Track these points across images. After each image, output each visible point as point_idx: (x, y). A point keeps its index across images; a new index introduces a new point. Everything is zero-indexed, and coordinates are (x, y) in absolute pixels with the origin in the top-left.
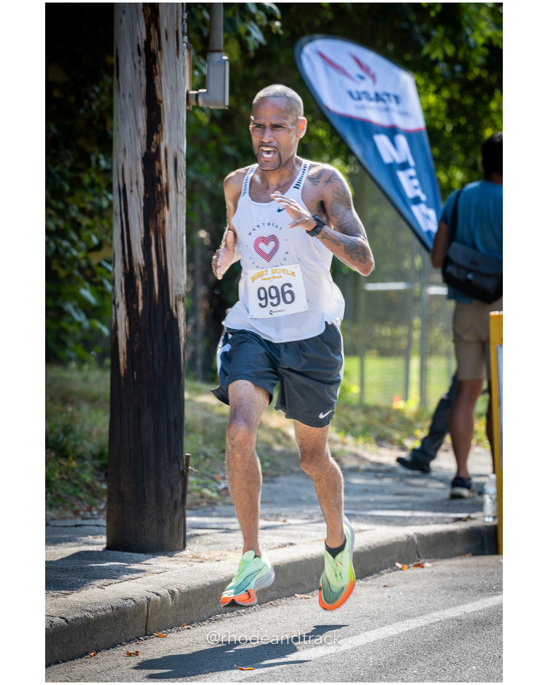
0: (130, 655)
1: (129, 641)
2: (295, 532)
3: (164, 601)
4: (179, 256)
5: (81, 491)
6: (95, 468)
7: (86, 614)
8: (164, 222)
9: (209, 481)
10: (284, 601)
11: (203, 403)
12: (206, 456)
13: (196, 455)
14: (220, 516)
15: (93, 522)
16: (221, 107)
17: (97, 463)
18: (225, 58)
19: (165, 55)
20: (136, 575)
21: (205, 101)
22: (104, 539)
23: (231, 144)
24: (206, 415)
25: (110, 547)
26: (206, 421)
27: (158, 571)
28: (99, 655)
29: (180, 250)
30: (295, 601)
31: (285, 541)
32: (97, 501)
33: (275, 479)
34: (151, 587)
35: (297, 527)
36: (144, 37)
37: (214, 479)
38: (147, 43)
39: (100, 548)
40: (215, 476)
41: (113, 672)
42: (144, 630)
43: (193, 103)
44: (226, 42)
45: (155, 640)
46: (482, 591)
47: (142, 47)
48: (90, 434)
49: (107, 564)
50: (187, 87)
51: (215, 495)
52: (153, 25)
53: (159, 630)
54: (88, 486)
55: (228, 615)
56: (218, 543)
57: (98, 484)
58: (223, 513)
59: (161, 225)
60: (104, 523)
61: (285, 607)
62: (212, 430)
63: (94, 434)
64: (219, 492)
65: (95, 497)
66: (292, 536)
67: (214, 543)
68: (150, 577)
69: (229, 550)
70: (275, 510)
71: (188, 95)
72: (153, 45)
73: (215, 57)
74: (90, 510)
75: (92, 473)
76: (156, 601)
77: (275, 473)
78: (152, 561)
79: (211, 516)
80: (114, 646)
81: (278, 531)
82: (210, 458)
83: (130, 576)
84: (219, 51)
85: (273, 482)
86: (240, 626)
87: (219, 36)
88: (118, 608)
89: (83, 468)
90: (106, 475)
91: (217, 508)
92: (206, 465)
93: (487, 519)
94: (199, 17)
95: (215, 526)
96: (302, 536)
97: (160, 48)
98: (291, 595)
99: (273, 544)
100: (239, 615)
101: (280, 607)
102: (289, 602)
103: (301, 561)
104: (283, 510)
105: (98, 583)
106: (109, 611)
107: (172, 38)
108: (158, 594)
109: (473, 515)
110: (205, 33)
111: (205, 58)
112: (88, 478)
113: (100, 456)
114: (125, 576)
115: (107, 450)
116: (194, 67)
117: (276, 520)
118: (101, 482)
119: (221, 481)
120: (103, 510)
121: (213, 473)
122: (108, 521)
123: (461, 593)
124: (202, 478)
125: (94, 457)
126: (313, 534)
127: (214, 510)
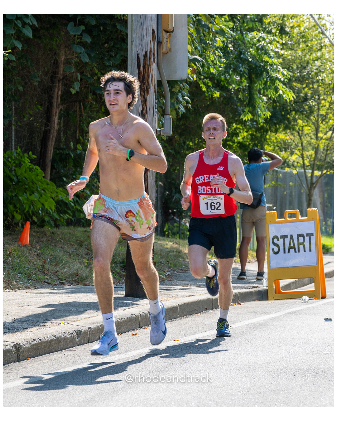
0: (133, 335)
1: (133, 330)
2: (194, 291)
3: (146, 315)
4: (153, 189)
5: (116, 275)
6: (121, 267)
7: (118, 319)
8: (147, 177)
9: (163, 272)
10: (190, 316)
11: (160, 243)
12: (161, 263)
13: (158, 262)
14: (166, 285)
15: (120, 286)
16: (169, 135)
17: (122, 265)
18: (171, 117)
19: (149, 116)
20: (136, 306)
21: (163, 133)
22: (124, 293)
23: (172, 149)
24: (162, 248)
25: (126, 295)
26: (161, 250)
27: (144, 304)
28: (122, 334)
29: (153, 187)
30: (194, 316)
31: (191, 294)
32: (121, 279)
33: (186, 272)
34: (142, 310)
35: (194, 289)
36: (141, 109)
37: (165, 272)
38: (142, 111)
39: (123, 296)
40: (164, 270)
41: (127, 341)
42: (139, 326)
43: (159, 133)
44: (171, 111)
45: (143, 329)
46: (262, 313)
47: (140, 112)
48: (119, 254)
49: (125, 302)
50: (157, 128)
51: (164, 277)
52: (144, 105)
53: (144, 326)
54: (118, 273)
55: (169, 321)
56: (166, 295)
57: (122, 273)
58: (168, 284)
59: (146, 178)
60: (124, 287)
61: (190, 318)
62: (163, 254)
63: (121, 254)
64: (166, 276)
65: (121, 277)
66: (193, 292)
67: (164, 295)
68: (141, 307)
69: (170, 297)
70: (187, 283)
71: (157, 130)
72: (144, 112)
73: (167, 117)
74: (119, 282)
75: (120, 269)
76: (143, 315)
77: (186, 270)
78: (142, 301)
79: (163, 285)
80: (128, 332)
81: (188, 291)
82: (163, 264)
83: (134, 306)
84: (168, 114)
85: (186, 273)
86: (174, 325)
87: (169, 109)
88: (129, 318)
89: (116, 267)
90: (125, 270)
91: (165, 282)
92: (161, 266)
93: (264, 287)
94: (161, 101)
95: (164, 288)
96: (197, 293)
97: (147, 113)
98: (193, 314)
99: (186, 295)
100: (173, 321)
101: (188, 318)
102: (192, 316)
103: (196, 302)
104: (190, 283)
105: (122, 308)
106: (126, 319)
107: (151, 110)
108: (144, 313)
109: (259, 286)
110: (164, 109)
111: (163, 117)
112: (118, 271)
113: (123, 262)
114: (132, 306)
115: (125, 260)
116: (159, 120)
117: (187, 287)
118: (123, 272)
119: (167, 272)
120: (124, 282)
121: (164, 269)
122: (125, 286)
123: (255, 314)
124: (160, 271)
125: (121, 263)
126: (201, 292)
127: (164, 283)
